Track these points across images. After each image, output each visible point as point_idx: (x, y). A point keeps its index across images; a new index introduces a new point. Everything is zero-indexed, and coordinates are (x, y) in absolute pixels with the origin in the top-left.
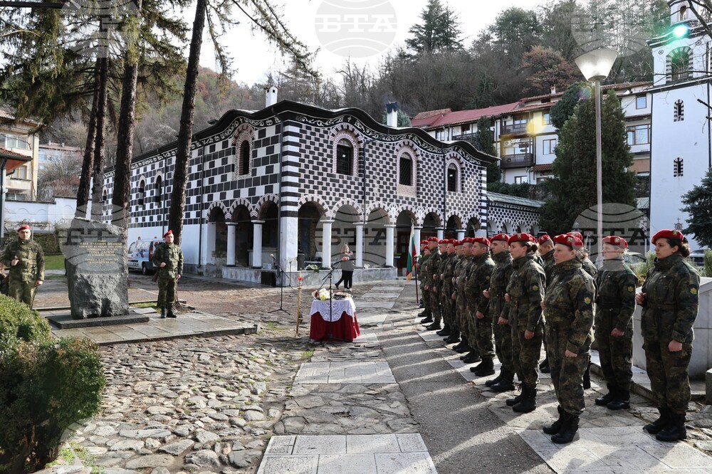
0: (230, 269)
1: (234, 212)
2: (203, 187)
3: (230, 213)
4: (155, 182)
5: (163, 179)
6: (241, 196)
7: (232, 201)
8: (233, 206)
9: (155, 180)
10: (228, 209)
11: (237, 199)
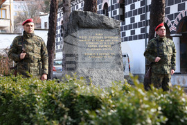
0: (177, 76)
1: (179, 24)
2: (147, 6)
3: (175, 25)
4: (102, 8)
5: (109, 5)
6: (186, 9)
7: (176, 14)
8: (178, 19)
9: (103, 7)
10: (173, 23)
11: (183, 12)
